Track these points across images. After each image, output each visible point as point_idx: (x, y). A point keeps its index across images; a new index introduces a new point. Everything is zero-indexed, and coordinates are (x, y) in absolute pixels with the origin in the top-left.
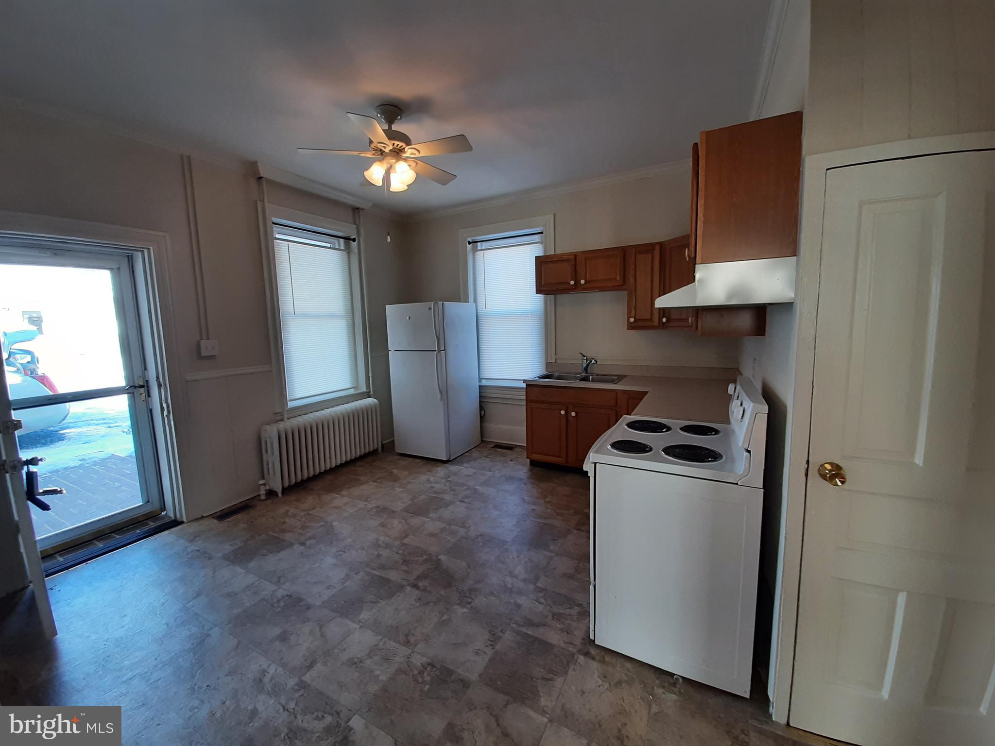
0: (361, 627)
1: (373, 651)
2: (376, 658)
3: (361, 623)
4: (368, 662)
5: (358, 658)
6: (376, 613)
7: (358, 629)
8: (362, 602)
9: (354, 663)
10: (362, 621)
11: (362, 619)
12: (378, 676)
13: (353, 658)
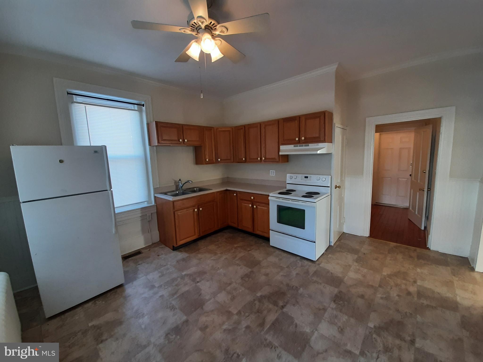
0: (316, 330)
1: (332, 323)
2: (336, 321)
3: (313, 330)
4: (339, 324)
5: (338, 329)
6: (305, 324)
7: (318, 331)
8: (296, 332)
9: (341, 331)
10: (311, 330)
11: (310, 330)
12: (346, 319)
13: (339, 331)
